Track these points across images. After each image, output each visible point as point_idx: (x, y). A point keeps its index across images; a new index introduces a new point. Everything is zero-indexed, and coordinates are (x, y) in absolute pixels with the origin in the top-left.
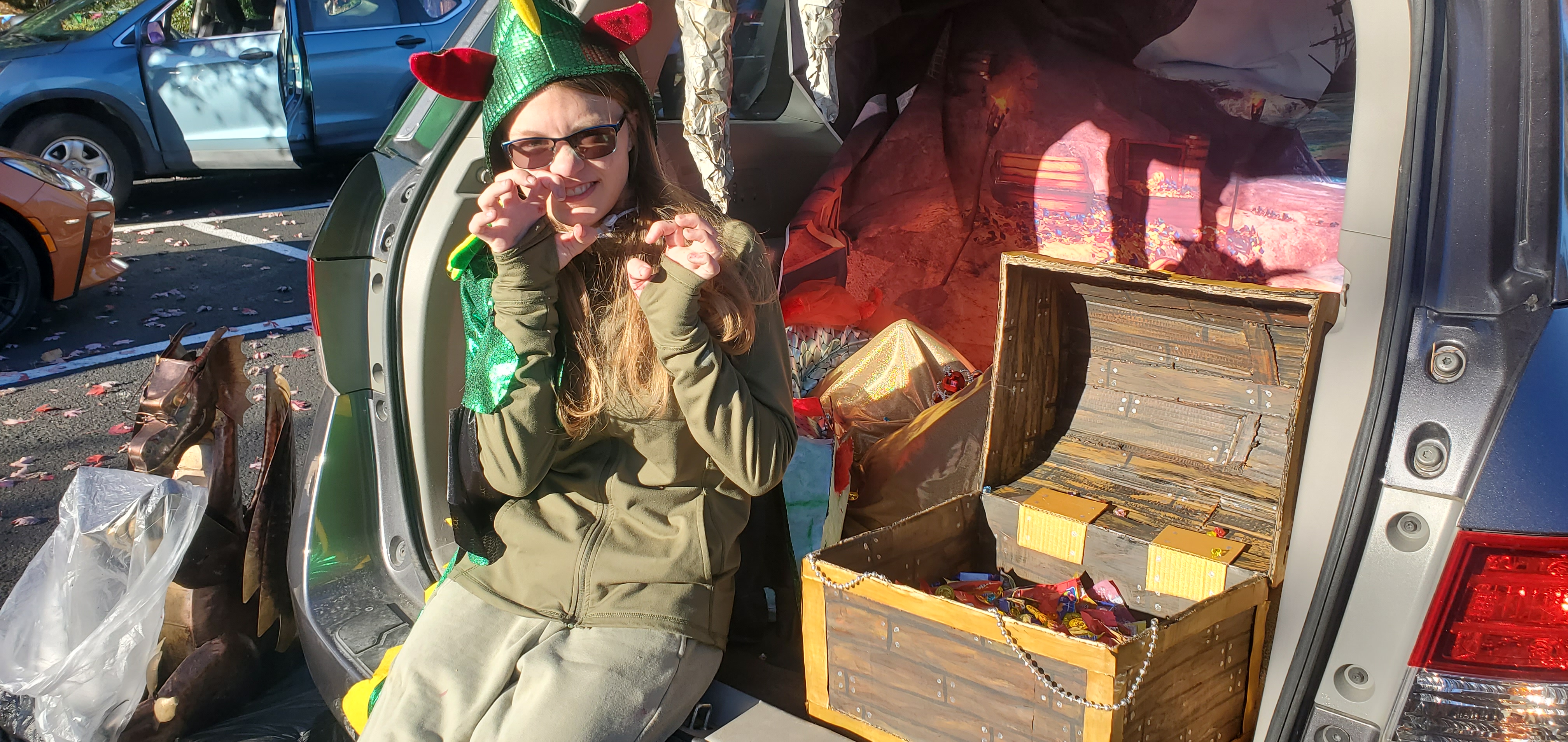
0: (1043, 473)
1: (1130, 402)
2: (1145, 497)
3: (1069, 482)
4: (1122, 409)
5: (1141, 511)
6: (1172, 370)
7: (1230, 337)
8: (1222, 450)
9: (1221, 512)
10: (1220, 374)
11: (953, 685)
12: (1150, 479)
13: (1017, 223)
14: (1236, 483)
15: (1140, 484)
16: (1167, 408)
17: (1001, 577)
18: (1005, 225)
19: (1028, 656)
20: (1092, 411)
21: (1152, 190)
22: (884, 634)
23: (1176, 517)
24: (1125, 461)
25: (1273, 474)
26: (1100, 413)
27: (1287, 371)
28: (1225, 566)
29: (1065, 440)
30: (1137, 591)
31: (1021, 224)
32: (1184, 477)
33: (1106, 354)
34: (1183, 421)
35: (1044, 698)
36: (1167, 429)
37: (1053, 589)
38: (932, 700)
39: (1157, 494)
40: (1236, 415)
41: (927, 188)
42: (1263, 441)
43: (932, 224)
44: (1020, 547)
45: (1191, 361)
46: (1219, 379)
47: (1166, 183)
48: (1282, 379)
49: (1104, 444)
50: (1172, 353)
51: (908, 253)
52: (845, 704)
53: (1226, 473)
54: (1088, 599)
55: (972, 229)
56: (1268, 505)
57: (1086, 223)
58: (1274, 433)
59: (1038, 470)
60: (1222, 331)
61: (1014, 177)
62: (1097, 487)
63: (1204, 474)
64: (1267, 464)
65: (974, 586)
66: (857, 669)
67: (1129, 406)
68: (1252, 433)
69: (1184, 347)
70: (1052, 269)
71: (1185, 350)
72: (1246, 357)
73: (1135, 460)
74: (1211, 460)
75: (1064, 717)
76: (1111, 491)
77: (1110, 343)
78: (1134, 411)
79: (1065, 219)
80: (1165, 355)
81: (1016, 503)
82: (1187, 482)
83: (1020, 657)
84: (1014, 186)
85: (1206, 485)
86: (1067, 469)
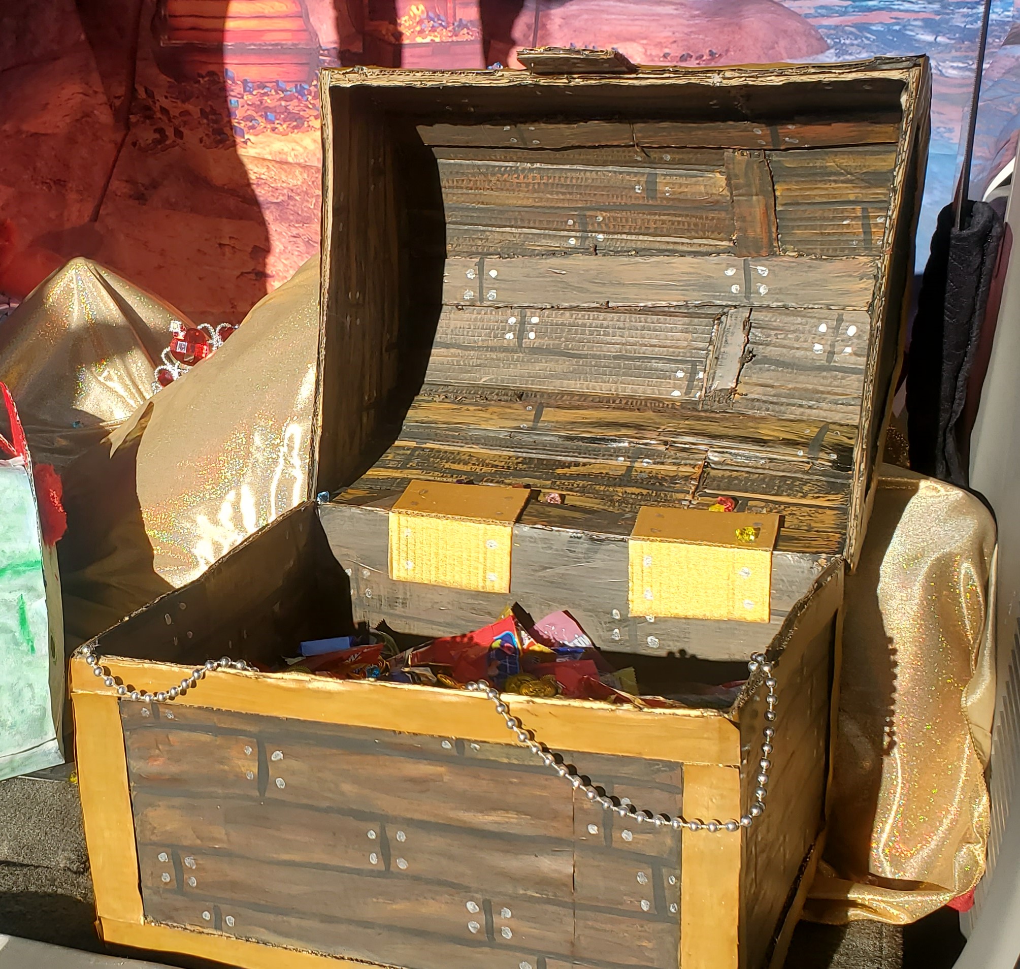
0: (398, 458)
1: (522, 322)
2: (581, 470)
3: (447, 466)
4: (510, 336)
5: (583, 491)
6: (593, 257)
7: (695, 184)
8: (693, 373)
9: (713, 473)
10: (677, 252)
11: (401, 837)
12: (583, 439)
13: (201, 110)
14: (728, 424)
15: (566, 451)
16: (588, 322)
17: (372, 637)
18: (181, 114)
19: (558, 758)
20: (459, 347)
21: (407, 32)
22: (251, 770)
23: (645, 492)
24: (532, 417)
25: (784, 400)
26: (473, 348)
27: (793, 228)
28: (768, 554)
29: (423, 401)
30: (614, 621)
31: (208, 110)
32: (638, 427)
33: (474, 249)
34: (617, 339)
35: (593, 829)
36: (594, 357)
37: (466, 640)
38: (359, 872)
39: (598, 461)
40: (707, 316)
41: (56, 59)
42: (760, 350)
43: (68, 120)
44: (394, 583)
45: (624, 236)
46: (676, 260)
47: (429, 19)
48: (784, 243)
49: (489, 397)
50: (590, 228)
51: (35, 169)
52: (176, 910)
53: (706, 411)
54: (538, 647)
55: (128, 126)
56: (790, 450)
57: (310, 98)
58: (776, 335)
59: (389, 455)
60: (681, 176)
61: (193, 32)
62: (497, 466)
63: (670, 417)
64: (772, 387)
65: (342, 660)
66: (199, 842)
67: (521, 330)
68: (740, 337)
69: (613, 214)
70: (418, 84)
71: (615, 219)
72: (723, 215)
73: (550, 415)
74: (676, 393)
75: (638, 858)
76: (521, 470)
77: (481, 228)
78: (532, 335)
79: (277, 93)
80: (578, 234)
81: (381, 511)
82: (648, 434)
83: (548, 762)
84: (191, 48)
85: (679, 434)
86: (436, 446)
